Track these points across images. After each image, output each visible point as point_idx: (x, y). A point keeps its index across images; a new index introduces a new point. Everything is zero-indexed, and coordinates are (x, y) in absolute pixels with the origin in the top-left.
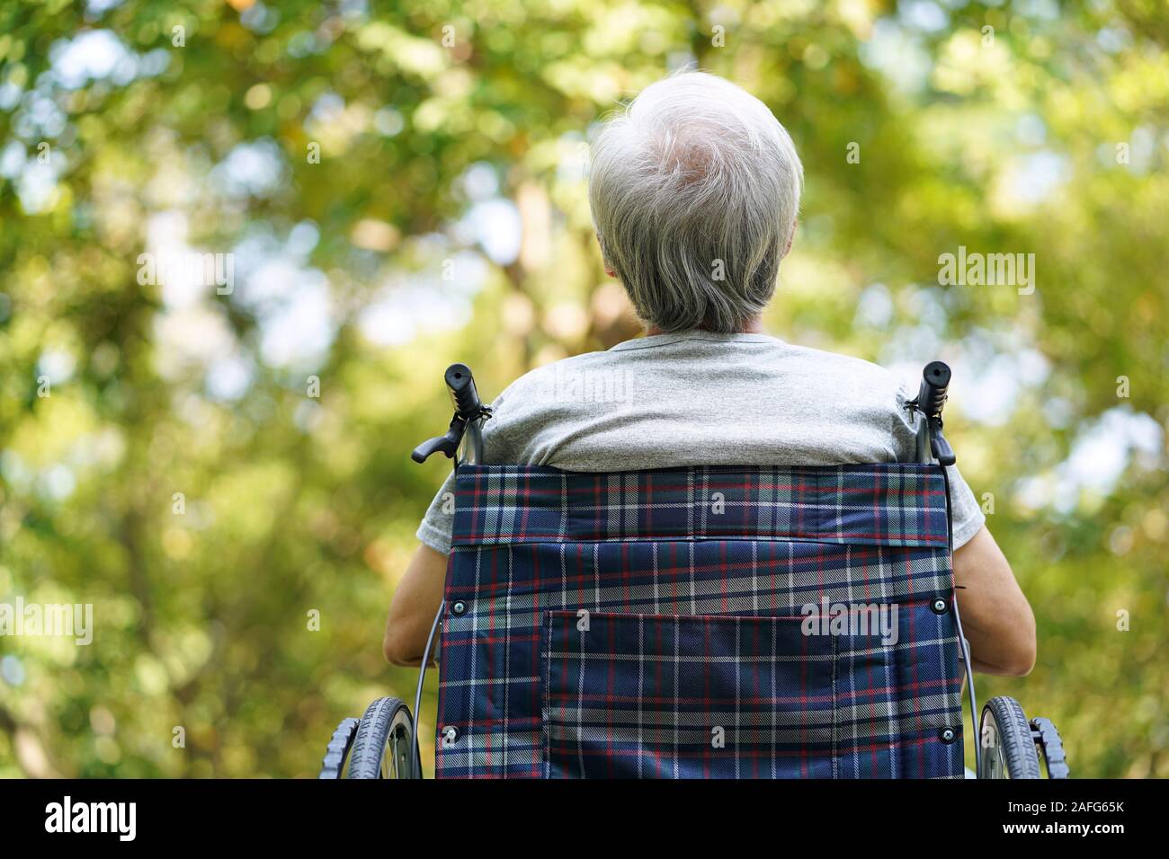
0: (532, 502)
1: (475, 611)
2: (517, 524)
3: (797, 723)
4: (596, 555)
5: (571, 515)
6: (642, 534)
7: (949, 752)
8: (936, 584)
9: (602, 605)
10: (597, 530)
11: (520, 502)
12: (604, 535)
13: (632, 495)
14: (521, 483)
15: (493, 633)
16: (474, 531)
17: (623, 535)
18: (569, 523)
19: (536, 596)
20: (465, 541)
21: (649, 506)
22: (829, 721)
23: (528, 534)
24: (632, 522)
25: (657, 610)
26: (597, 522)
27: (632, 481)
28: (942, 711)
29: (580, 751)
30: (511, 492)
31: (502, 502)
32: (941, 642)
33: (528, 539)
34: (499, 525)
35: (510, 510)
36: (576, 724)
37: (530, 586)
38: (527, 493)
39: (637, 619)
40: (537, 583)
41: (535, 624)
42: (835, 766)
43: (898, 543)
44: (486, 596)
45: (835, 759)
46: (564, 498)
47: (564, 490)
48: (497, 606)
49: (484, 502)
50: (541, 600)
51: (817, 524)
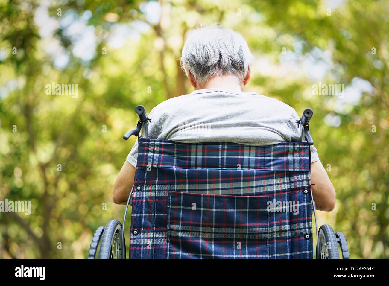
0: (164, 153)
1: (144, 189)
2: (159, 160)
3: (255, 232)
4: (187, 173)
5: (178, 158)
6: (203, 166)
7: (308, 242)
8: (305, 184)
9: (189, 190)
10: (187, 164)
11: (160, 152)
12: (189, 166)
13: (200, 153)
14: (161, 146)
15: (151, 198)
16: (144, 162)
17: (196, 166)
18: (177, 161)
19: (166, 186)
20: (141, 165)
21: (205, 157)
22: (266, 232)
23: (163, 164)
24: (200, 162)
25: (208, 193)
26: (187, 162)
27: (200, 147)
28: (305, 228)
29: (180, 240)
30: (157, 149)
31: (154, 152)
32: (306, 204)
33: (163, 166)
34: (153, 160)
35: (157, 155)
36: (178, 231)
37: (164, 182)
38: (162, 150)
39: (201, 196)
40: (166, 181)
41: (166, 196)
42: (268, 247)
43: (292, 170)
44: (148, 184)
45: (268, 244)
46: (175, 152)
47: (176, 149)
48: (152, 188)
49: (148, 151)
50: (168, 187)
51: (264, 164)
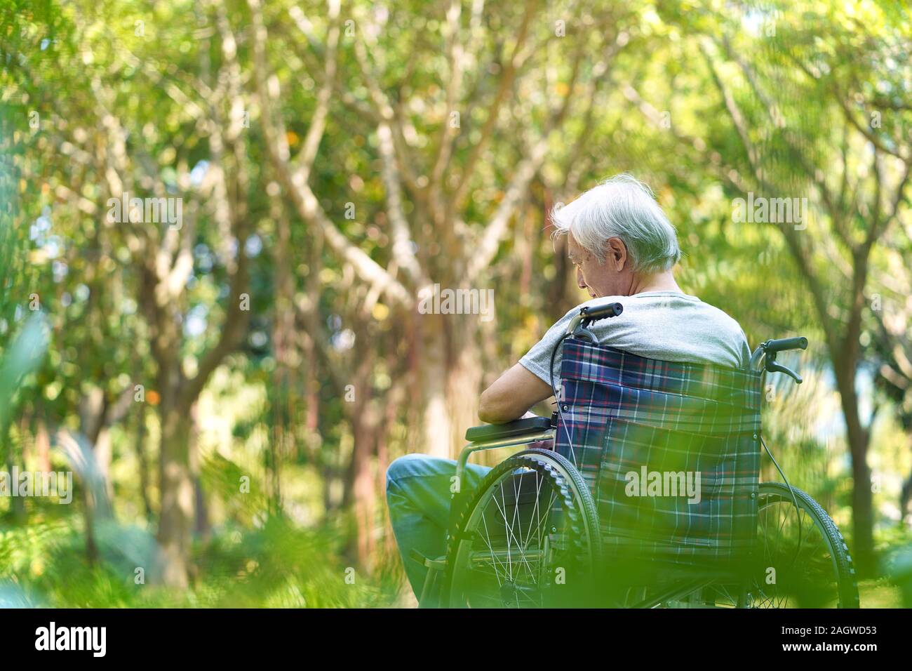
0: (605, 364)
1: (572, 411)
2: (599, 373)
4: (638, 396)
5: (624, 374)
6: (660, 389)
7: (753, 503)
8: (755, 427)
9: (637, 419)
10: (639, 383)
11: (600, 362)
12: (641, 386)
13: (658, 371)
14: (601, 353)
15: (581, 423)
16: (576, 373)
17: (651, 388)
18: (623, 377)
19: (604, 409)
20: (572, 377)
21: (665, 377)
22: (713, 484)
23: (604, 379)
24: (657, 383)
25: (662, 426)
26: (639, 380)
27: (659, 365)
28: (752, 484)
29: (616, 485)
30: (595, 357)
31: (590, 360)
32: (755, 453)
33: (605, 382)
34: (590, 372)
35: (595, 365)
36: (617, 472)
37: (601, 403)
38: (604, 359)
39: (653, 428)
40: (606, 403)
41: (603, 423)
42: (711, 504)
43: (747, 407)
44: (578, 404)
45: (711, 501)
46: (622, 365)
47: (622, 361)
48: (583, 410)
49: (581, 358)
50: (607, 412)
51: (725, 395)
